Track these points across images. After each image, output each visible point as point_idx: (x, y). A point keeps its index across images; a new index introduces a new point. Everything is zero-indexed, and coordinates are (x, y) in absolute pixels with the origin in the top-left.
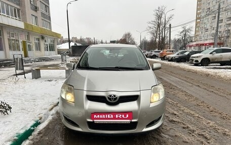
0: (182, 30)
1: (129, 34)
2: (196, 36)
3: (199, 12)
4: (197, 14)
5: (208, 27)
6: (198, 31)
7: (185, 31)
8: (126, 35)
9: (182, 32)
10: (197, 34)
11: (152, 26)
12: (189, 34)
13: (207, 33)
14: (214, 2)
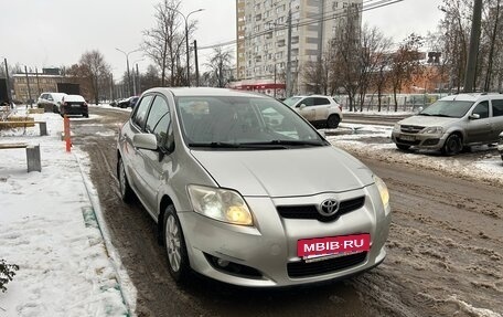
0: (213, 55)
1: (96, 55)
2: (240, 69)
3: (240, 20)
4: (239, 24)
5: (260, 51)
6: (243, 60)
7: (220, 57)
8: (89, 57)
9: (214, 59)
10: (241, 64)
11: (151, 39)
12: (227, 63)
13: (258, 64)
14: (268, 4)
